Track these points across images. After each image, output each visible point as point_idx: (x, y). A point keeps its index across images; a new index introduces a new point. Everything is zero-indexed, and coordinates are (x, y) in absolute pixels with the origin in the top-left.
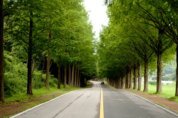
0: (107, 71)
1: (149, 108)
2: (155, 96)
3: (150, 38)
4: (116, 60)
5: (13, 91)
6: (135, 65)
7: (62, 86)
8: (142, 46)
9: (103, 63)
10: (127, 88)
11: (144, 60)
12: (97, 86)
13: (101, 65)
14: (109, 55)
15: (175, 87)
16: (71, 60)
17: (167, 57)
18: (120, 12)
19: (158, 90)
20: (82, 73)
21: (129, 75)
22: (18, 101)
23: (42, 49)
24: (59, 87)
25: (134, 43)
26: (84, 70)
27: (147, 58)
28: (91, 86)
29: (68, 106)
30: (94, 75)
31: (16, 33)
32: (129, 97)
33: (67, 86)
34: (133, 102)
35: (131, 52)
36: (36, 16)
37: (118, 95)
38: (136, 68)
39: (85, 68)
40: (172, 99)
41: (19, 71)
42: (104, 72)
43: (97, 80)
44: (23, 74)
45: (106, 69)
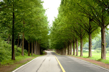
0: (56, 44)
1: (89, 66)
2: (88, 59)
3: (84, 24)
4: (63, 38)
5: (2, 58)
6: (74, 40)
7: (30, 54)
8: (79, 29)
9: (54, 39)
10: (69, 54)
11: (80, 37)
12: (49, 54)
13: (52, 41)
14: (58, 35)
15: (101, 53)
16: (37, 38)
17: (94, 36)
18: (67, 9)
19: (89, 55)
20: (41, 46)
21: (70, 46)
22: (8, 64)
23: (20, 32)
24: (29, 55)
25: (74, 27)
26: (42, 44)
27: (82, 36)
28: (46, 54)
29: (40, 66)
30: (48, 47)
31: (4, 22)
32: (74, 60)
33: (33, 54)
34: (77, 63)
35: (72, 33)
36: (17, 12)
37: (66, 59)
38: (74, 42)
39: (43, 43)
40: (99, 60)
41: (4, 46)
42: (54, 45)
43: (49, 50)
44: (7, 47)
45: (55, 44)
